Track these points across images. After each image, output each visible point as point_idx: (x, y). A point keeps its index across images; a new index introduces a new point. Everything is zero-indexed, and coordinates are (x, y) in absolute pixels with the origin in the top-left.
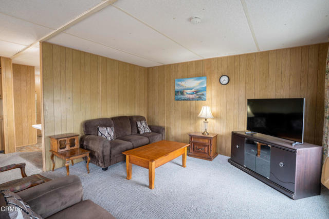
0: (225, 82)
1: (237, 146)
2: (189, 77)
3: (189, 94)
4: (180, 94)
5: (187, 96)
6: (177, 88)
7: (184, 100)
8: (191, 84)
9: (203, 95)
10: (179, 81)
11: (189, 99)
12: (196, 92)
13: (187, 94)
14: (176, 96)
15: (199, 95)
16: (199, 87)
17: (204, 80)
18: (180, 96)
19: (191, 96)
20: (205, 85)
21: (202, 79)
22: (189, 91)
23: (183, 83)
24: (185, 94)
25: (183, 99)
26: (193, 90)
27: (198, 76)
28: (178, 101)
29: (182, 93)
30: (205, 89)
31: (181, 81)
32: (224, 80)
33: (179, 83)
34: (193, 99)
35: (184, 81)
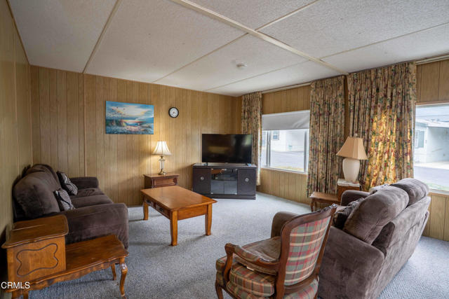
0: (175, 115)
1: (202, 178)
2: (130, 102)
3: (131, 125)
4: (115, 124)
5: (126, 128)
6: (110, 115)
7: (121, 133)
8: (133, 112)
9: (150, 127)
10: (112, 105)
11: (130, 133)
12: (141, 123)
13: (127, 125)
14: (108, 128)
15: (144, 128)
16: (144, 118)
17: (150, 109)
18: (115, 128)
19: (133, 129)
20: (152, 116)
21: (148, 108)
22: (130, 122)
23: (120, 109)
24: (124, 124)
25: (120, 131)
26: (137, 120)
27: (143, 103)
28: (111, 135)
29: (119, 123)
30: (152, 121)
31: (116, 105)
32: (174, 112)
33: (114, 108)
34: (136, 133)
35: (121, 106)
